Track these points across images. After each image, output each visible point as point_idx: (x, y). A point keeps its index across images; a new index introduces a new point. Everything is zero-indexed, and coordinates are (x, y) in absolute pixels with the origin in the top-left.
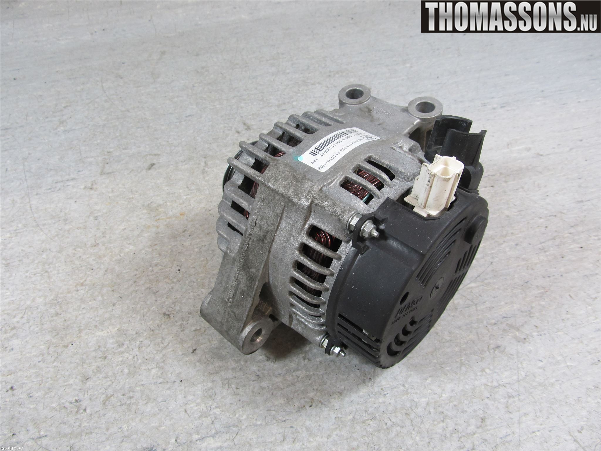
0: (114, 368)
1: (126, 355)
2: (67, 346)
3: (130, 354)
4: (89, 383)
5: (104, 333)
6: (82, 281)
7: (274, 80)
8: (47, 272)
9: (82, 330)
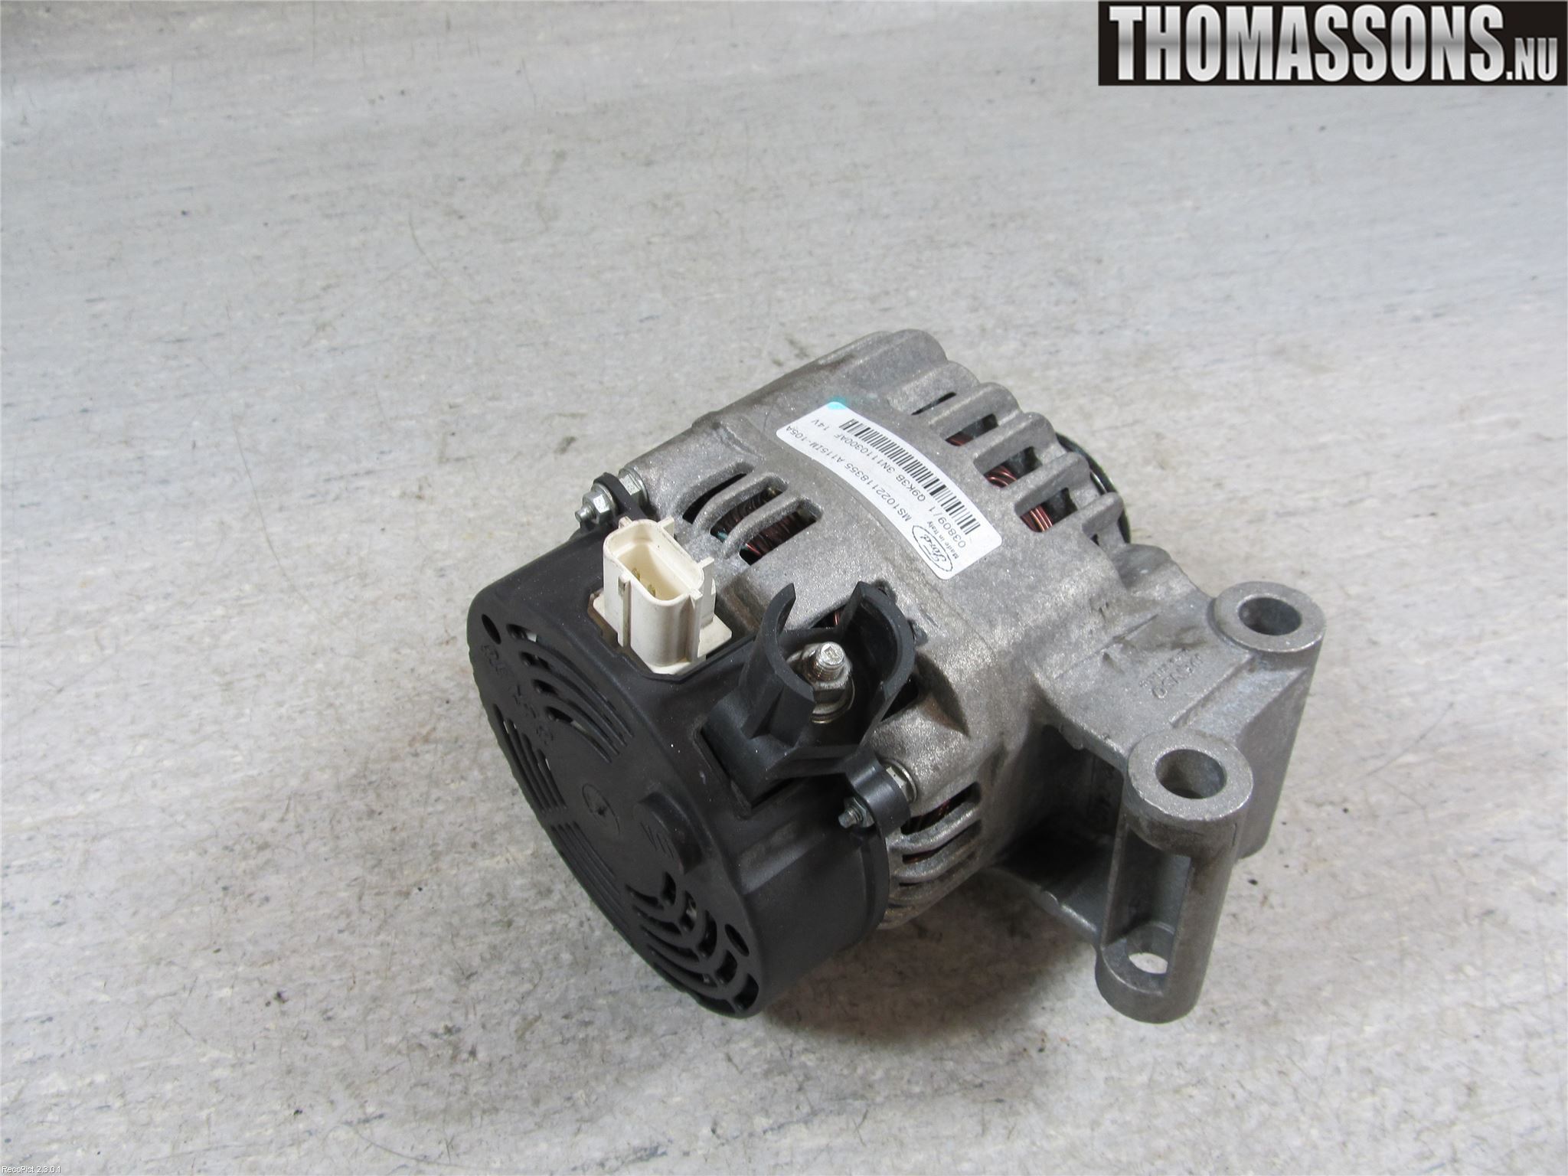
0: (536, 949)
1: (561, 918)
2: (407, 894)
3: (571, 916)
4: (476, 988)
5: (498, 863)
6: (424, 731)
7: (852, 232)
8: (331, 705)
9: (440, 853)
